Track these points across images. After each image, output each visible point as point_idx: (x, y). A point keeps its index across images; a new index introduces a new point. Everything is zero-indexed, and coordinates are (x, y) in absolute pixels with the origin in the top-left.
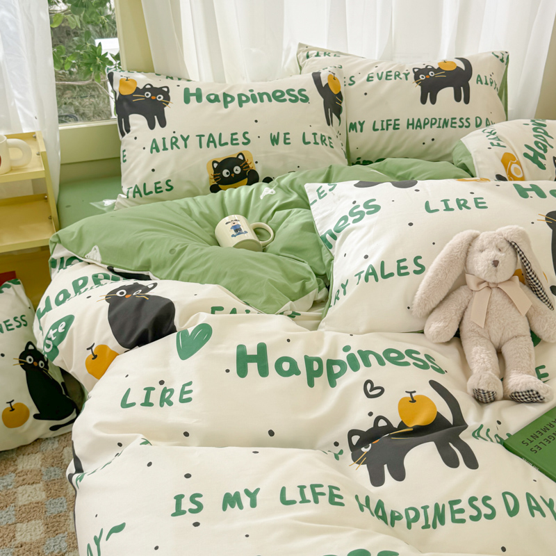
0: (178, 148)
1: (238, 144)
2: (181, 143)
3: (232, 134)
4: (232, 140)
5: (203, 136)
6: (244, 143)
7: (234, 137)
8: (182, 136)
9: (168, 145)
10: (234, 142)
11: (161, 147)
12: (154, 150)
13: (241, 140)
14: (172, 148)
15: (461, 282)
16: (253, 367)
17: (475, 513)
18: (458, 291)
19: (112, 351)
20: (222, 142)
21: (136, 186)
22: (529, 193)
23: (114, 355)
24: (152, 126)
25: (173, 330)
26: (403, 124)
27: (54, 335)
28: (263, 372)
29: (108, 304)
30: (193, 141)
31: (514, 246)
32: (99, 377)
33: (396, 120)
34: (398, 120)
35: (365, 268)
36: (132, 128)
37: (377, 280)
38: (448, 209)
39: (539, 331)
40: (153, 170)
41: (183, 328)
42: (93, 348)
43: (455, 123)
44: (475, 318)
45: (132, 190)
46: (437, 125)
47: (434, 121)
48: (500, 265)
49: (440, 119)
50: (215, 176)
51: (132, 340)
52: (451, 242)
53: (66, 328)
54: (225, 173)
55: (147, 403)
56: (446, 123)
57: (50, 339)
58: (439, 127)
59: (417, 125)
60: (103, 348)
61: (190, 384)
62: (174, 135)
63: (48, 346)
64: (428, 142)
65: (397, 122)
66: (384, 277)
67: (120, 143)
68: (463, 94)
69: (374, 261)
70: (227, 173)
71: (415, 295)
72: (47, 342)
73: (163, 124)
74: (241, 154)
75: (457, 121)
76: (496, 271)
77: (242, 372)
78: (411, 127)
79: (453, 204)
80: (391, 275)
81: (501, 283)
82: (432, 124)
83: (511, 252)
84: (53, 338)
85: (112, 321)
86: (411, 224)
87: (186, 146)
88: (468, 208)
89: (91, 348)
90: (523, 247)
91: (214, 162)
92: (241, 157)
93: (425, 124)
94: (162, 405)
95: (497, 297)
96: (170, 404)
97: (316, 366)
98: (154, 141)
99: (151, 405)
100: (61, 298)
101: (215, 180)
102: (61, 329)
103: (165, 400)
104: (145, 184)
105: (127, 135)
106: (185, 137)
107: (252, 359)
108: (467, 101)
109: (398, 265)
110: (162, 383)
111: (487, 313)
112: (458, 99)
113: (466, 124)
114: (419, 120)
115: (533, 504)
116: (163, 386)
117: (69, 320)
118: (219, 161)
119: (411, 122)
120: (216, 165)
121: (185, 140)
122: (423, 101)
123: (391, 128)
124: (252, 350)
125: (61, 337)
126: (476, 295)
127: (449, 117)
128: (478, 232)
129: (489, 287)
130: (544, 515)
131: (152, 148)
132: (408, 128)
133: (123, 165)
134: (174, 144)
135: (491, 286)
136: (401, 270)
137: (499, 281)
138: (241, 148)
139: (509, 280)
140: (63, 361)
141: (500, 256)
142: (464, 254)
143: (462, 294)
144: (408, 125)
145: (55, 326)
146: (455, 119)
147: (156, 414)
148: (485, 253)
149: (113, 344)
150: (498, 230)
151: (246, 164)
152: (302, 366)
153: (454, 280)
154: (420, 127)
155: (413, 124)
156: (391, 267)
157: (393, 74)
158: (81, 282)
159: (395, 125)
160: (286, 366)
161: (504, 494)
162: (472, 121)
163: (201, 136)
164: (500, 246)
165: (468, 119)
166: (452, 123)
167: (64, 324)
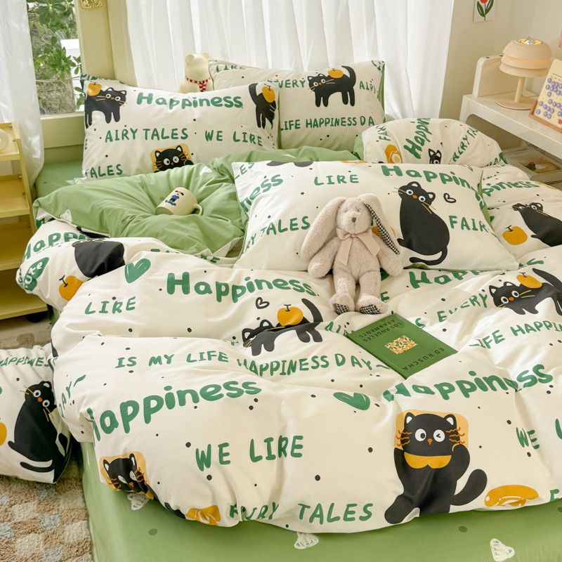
0: (128, 139)
1: (177, 138)
2: (130, 135)
3: (173, 130)
4: (173, 134)
5: (149, 130)
6: (182, 138)
7: (175, 132)
8: (131, 129)
9: (120, 136)
10: (174, 136)
11: (114, 137)
12: (108, 140)
13: (180, 134)
14: (123, 139)
15: (333, 235)
16: (178, 288)
17: (315, 365)
18: (332, 241)
19: (78, 280)
20: (164, 136)
21: (93, 169)
22: (391, 172)
23: (80, 283)
24: (108, 120)
25: (123, 264)
26: (302, 124)
27: (34, 271)
28: (186, 291)
29: (74, 248)
30: (140, 134)
31: (367, 207)
32: (69, 300)
33: (296, 121)
34: (299, 120)
35: (267, 225)
36: (93, 122)
37: (275, 233)
38: (330, 183)
39: (386, 268)
40: (107, 156)
41: (130, 261)
42: (64, 279)
43: (345, 122)
44: (341, 260)
45: (89, 171)
46: (330, 124)
47: (327, 121)
48: (357, 221)
49: (332, 119)
50: (157, 164)
51: (93, 271)
52: (327, 206)
53: (43, 266)
54: (166, 161)
55: (103, 311)
56: (337, 122)
57: (30, 275)
58: (332, 125)
59: (314, 124)
60: (72, 278)
61: (134, 298)
62: (125, 128)
63: (29, 280)
64: (324, 137)
65: (298, 123)
66: (281, 231)
67: (84, 134)
68: (349, 98)
69: (274, 220)
70: (168, 162)
71: (302, 244)
72: (28, 276)
73: (117, 119)
74: (179, 146)
75: (346, 120)
76: (355, 225)
77: (171, 290)
78: (309, 126)
79: (334, 179)
80: (286, 229)
81: (359, 234)
82: (326, 124)
83: (366, 212)
84: (33, 274)
85: (77, 259)
86: (302, 193)
87: (134, 138)
88: (345, 182)
89: (62, 279)
90: (375, 208)
91: (157, 152)
92: (179, 149)
93: (321, 123)
94: (114, 312)
95: (356, 244)
96: (120, 311)
97: (223, 289)
98: (109, 132)
99: (107, 312)
100: (38, 246)
101: (158, 167)
102: (39, 267)
103: (116, 309)
104: (99, 167)
105: (90, 127)
106: (134, 130)
107: (178, 282)
108: (353, 104)
109: (291, 223)
110: (114, 298)
111: (349, 255)
112: (345, 102)
113: (353, 123)
114: (315, 120)
115: (355, 361)
116: (115, 301)
117: (45, 261)
118: (161, 151)
119: (309, 122)
120: (158, 154)
121: (134, 132)
122: (318, 104)
123: (293, 127)
124: (178, 276)
125: (39, 272)
126: (343, 242)
127: (339, 117)
128: (345, 198)
129: (351, 237)
130: (361, 366)
131: (107, 138)
132: (307, 127)
133: (85, 152)
134: (124, 135)
135: (353, 236)
136: (293, 227)
137: (357, 232)
138: (179, 142)
139: (365, 232)
140: (40, 291)
141: (357, 215)
142: (334, 214)
143: (334, 242)
144: (307, 124)
145: (35, 265)
146: (344, 118)
147: (111, 317)
148: (347, 213)
149: (79, 275)
150: (358, 197)
151: (184, 155)
152: (213, 288)
153: (328, 233)
154: (317, 125)
155: (311, 124)
156: (286, 225)
157: (291, 82)
158: (55, 237)
159: (296, 124)
160: (202, 288)
161: (336, 355)
162: (358, 120)
163: (147, 130)
164: (358, 208)
165: (355, 118)
166: (342, 122)
167: (41, 263)
